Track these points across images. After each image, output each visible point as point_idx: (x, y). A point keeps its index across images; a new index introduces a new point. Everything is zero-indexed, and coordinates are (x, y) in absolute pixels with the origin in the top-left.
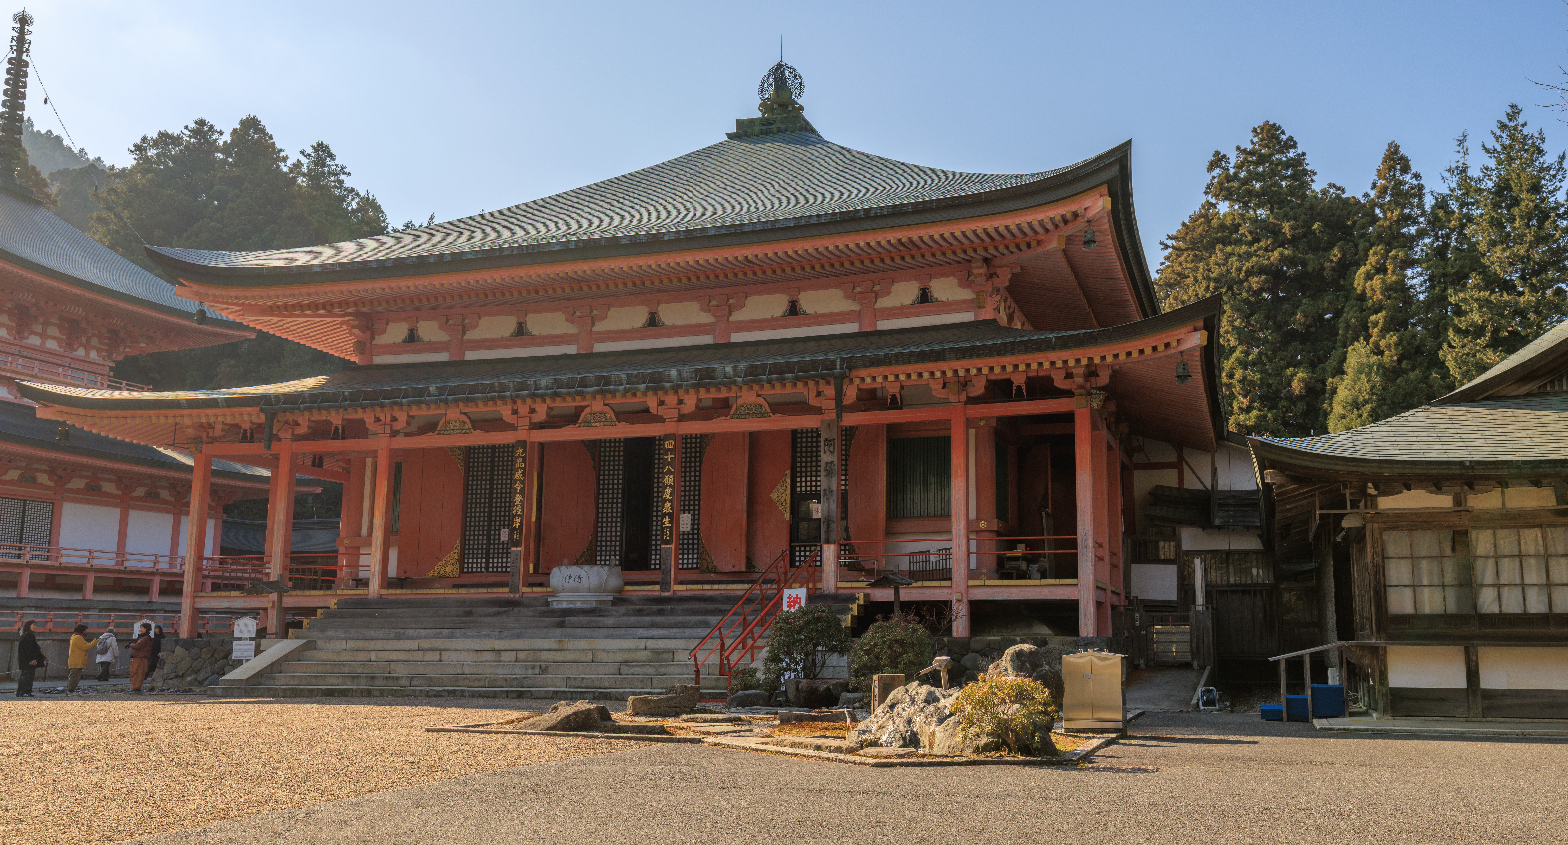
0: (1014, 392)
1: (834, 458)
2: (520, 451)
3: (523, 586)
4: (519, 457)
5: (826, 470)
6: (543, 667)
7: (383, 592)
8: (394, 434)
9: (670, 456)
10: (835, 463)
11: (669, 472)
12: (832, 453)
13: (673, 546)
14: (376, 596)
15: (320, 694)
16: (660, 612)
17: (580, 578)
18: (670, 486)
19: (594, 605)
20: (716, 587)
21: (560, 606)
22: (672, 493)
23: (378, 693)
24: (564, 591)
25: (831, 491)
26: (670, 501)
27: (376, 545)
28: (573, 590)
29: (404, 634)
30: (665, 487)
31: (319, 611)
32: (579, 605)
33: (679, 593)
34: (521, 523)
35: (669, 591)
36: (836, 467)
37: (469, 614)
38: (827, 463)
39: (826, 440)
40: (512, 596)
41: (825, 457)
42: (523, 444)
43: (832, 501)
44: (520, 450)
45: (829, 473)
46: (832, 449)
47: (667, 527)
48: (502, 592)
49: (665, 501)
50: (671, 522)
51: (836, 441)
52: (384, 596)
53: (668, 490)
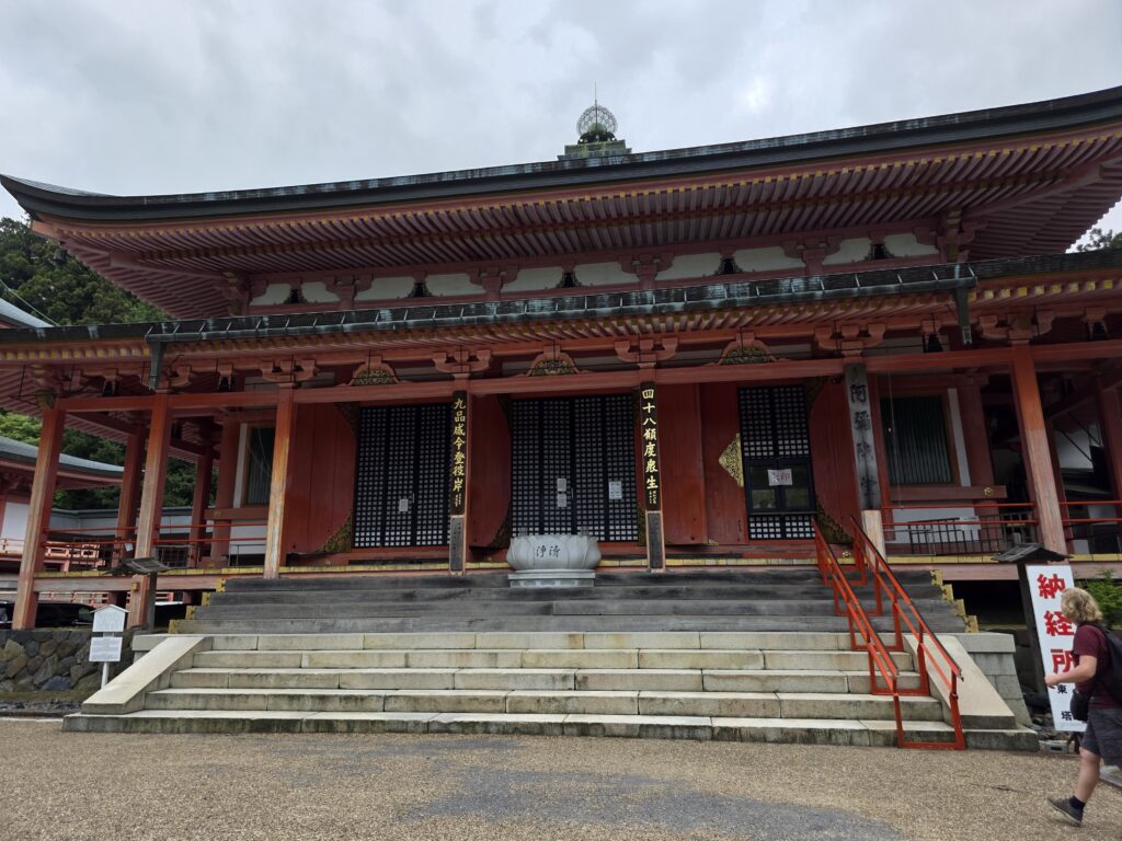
0: (1091, 330)
1: (867, 408)
2: (459, 402)
3: (467, 561)
4: (459, 409)
5: (857, 421)
6: (579, 678)
7: (283, 569)
8: (298, 385)
9: (649, 407)
10: (869, 413)
11: (650, 425)
12: (863, 401)
13: (661, 512)
14: (273, 576)
16: (673, 594)
17: (557, 550)
18: (653, 441)
19: (576, 585)
20: (722, 562)
21: (531, 586)
22: (655, 449)
24: (535, 566)
25: (867, 446)
26: (654, 458)
27: (275, 513)
28: (548, 565)
30: (647, 442)
31: (205, 595)
32: (558, 585)
33: (672, 570)
34: (463, 485)
35: (661, 567)
36: (870, 418)
38: (857, 414)
39: (853, 386)
40: (453, 573)
41: (855, 407)
42: (462, 394)
43: (869, 458)
45: (862, 426)
46: (862, 398)
47: (652, 490)
48: (441, 570)
49: (648, 458)
50: (657, 483)
51: (867, 389)
52: (283, 576)
53: (651, 447)
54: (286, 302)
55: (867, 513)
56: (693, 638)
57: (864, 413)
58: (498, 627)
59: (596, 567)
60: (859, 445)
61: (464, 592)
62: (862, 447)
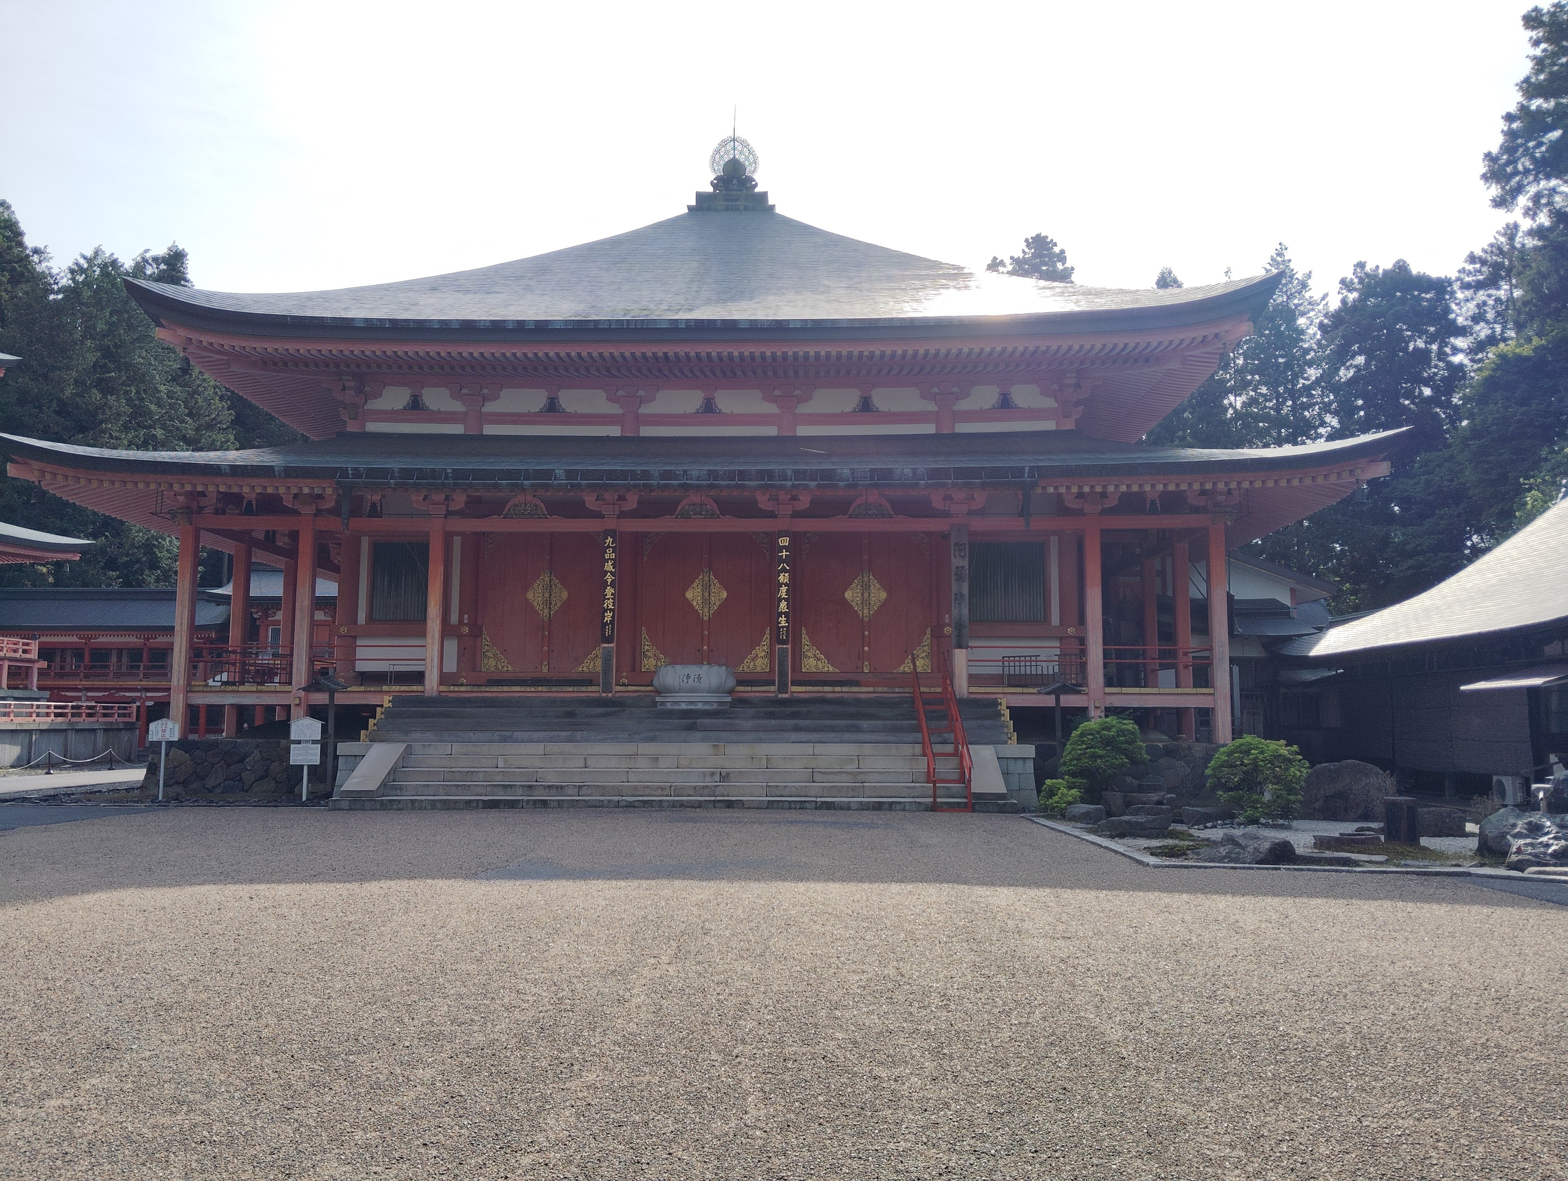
0: (1148, 505)
1: (965, 563)
3: (617, 684)
4: (609, 547)
5: (956, 574)
6: (723, 774)
8: (449, 513)
9: (783, 553)
10: (967, 567)
11: (784, 570)
12: (963, 557)
13: (789, 646)
14: (434, 694)
15: (480, 805)
16: (794, 715)
17: (700, 677)
18: (786, 584)
19: (715, 706)
20: (838, 689)
21: (676, 707)
22: (787, 592)
23: (556, 804)
24: (680, 690)
25: (962, 596)
26: (786, 600)
27: (433, 637)
28: (692, 690)
29: (511, 737)
30: (780, 585)
31: (379, 710)
32: (700, 706)
33: (796, 695)
34: (613, 617)
35: (789, 693)
36: (967, 571)
37: (571, 715)
38: (957, 568)
39: (956, 544)
40: (604, 695)
41: (956, 562)
42: (612, 533)
43: (963, 606)
44: (610, 540)
45: (959, 579)
46: (963, 554)
47: (783, 627)
48: (592, 691)
49: (780, 600)
50: (787, 621)
51: (967, 547)
53: (784, 589)
54: (404, 408)
55: (957, 652)
56: (808, 748)
57: (963, 567)
59: (731, 692)
60: (956, 594)
61: (619, 711)
62: (958, 596)
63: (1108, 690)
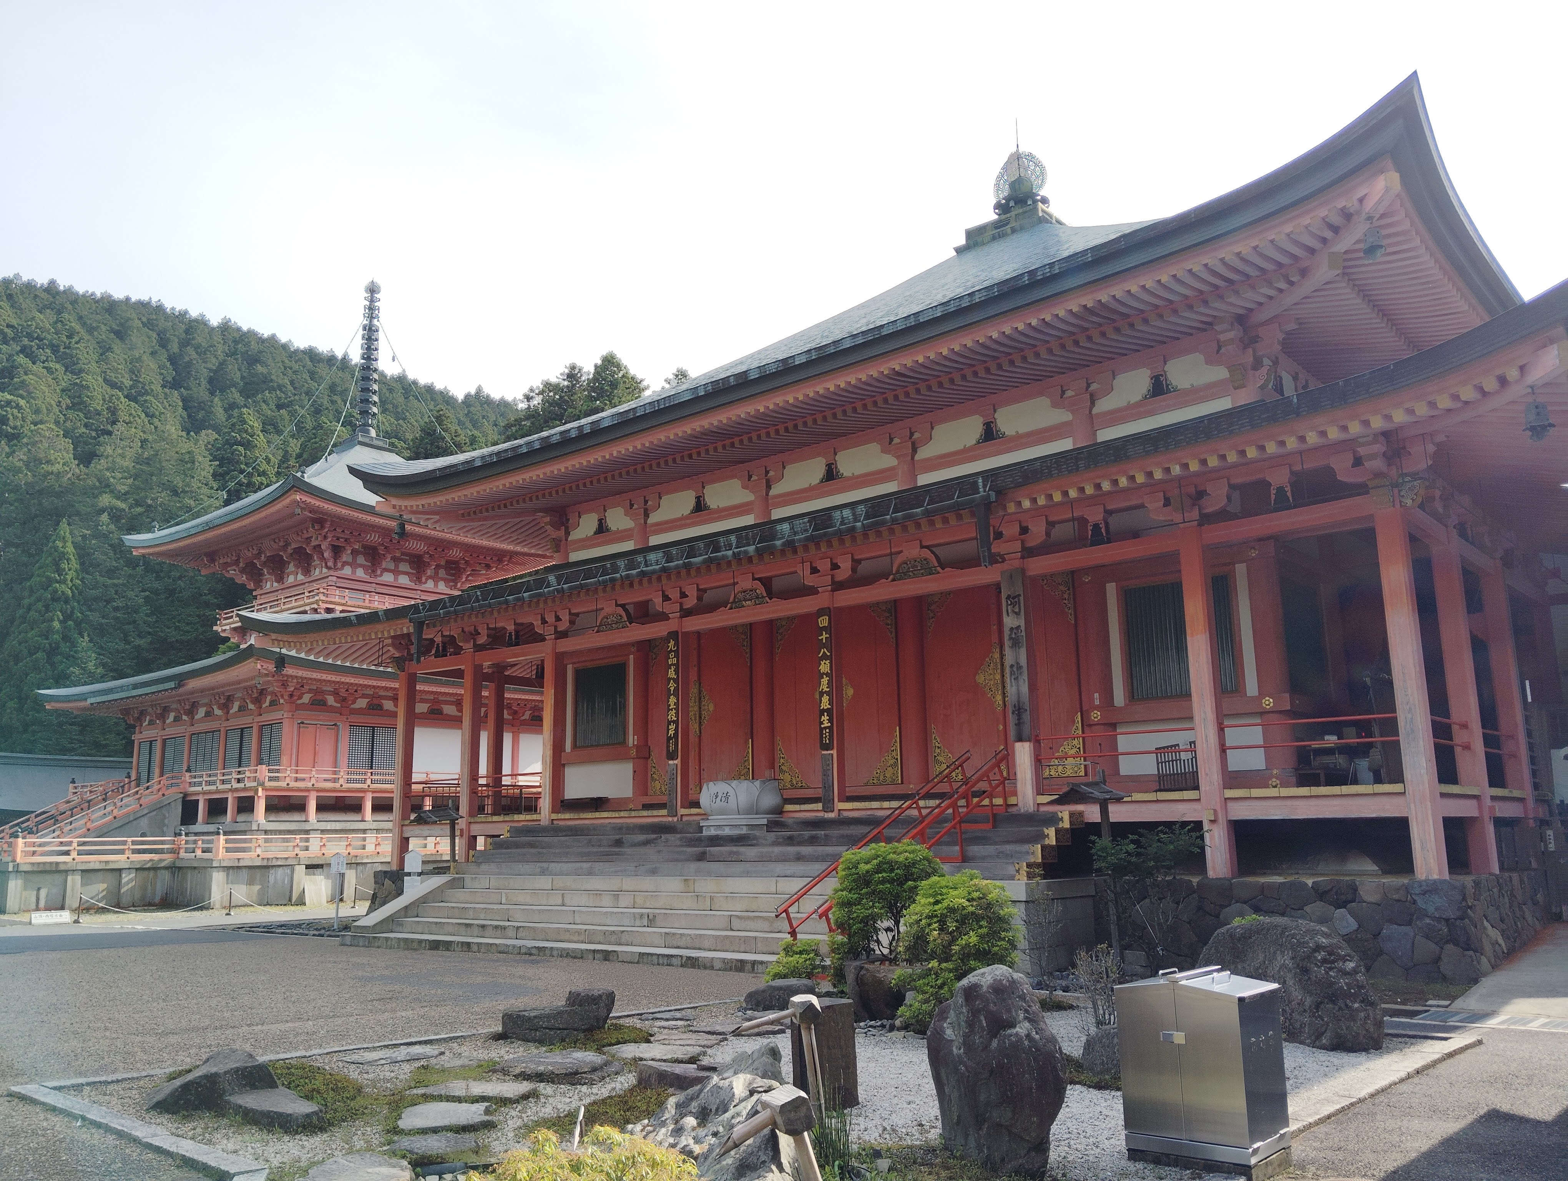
0: (1273, 497)
1: (1021, 622)
2: (672, 643)
3: (683, 807)
4: (672, 651)
5: (1010, 638)
6: (651, 918)
7: (554, 816)
8: (558, 636)
9: (824, 636)
10: (1023, 628)
11: (825, 657)
12: (1017, 614)
13: (834, 752)
14: (547, 823)
17: (727, 796)
18: (827, 674)
19: (744, 831)
21: (710, 833)
22: (830, 684)
24: (711, 813)
25: (1020, 668)
26: (827, 693)
28: (719, 812)
29: (548, 869)
30: (821, 675)
33: (845, 814)
34: (676, 729)
35: (833, 811)
36: (1023, 634)
37: (618, 843)
38: (1012, 629)
39: (1008, 597)
40: (670, 819)
41: (1010, 621)
42: (675, 635)
43: (1021, 682)
45: (1016, 643)
46: (1017, 610)
47: (826, 728)
48: (663, 816)
49: (822, 694)
50: (830, 720)
51: (1022, 598)
52: (555, 822)
53: (825, 680)
54: (595, 533)
55: (1018, 746)
57: (1019, 626)
58: (653, 872)
60: (1012, 666)
61: (656, 839)
62: (1015, 669)
63: (1229, 793)
